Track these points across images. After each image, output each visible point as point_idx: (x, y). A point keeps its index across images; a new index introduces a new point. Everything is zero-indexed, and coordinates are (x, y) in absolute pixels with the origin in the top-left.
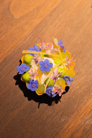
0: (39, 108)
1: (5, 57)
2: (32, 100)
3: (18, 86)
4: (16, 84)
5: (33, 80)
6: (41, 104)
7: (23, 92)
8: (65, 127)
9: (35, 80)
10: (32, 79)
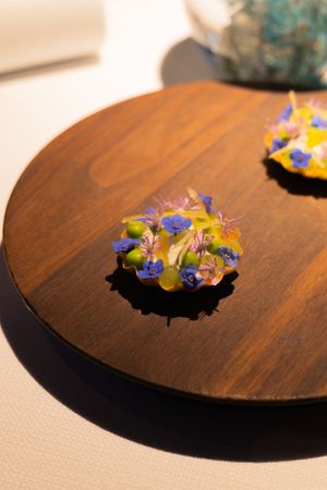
0: (168, 325)
1: (84, 247)
2: (152, 314)
3: (116, 292)
4: (112, 289)
5: (151, 263)
6: (173, 320)
7: (130, 301)
8: (235, 356)
9: (155, 261)
10: (148, 260)
